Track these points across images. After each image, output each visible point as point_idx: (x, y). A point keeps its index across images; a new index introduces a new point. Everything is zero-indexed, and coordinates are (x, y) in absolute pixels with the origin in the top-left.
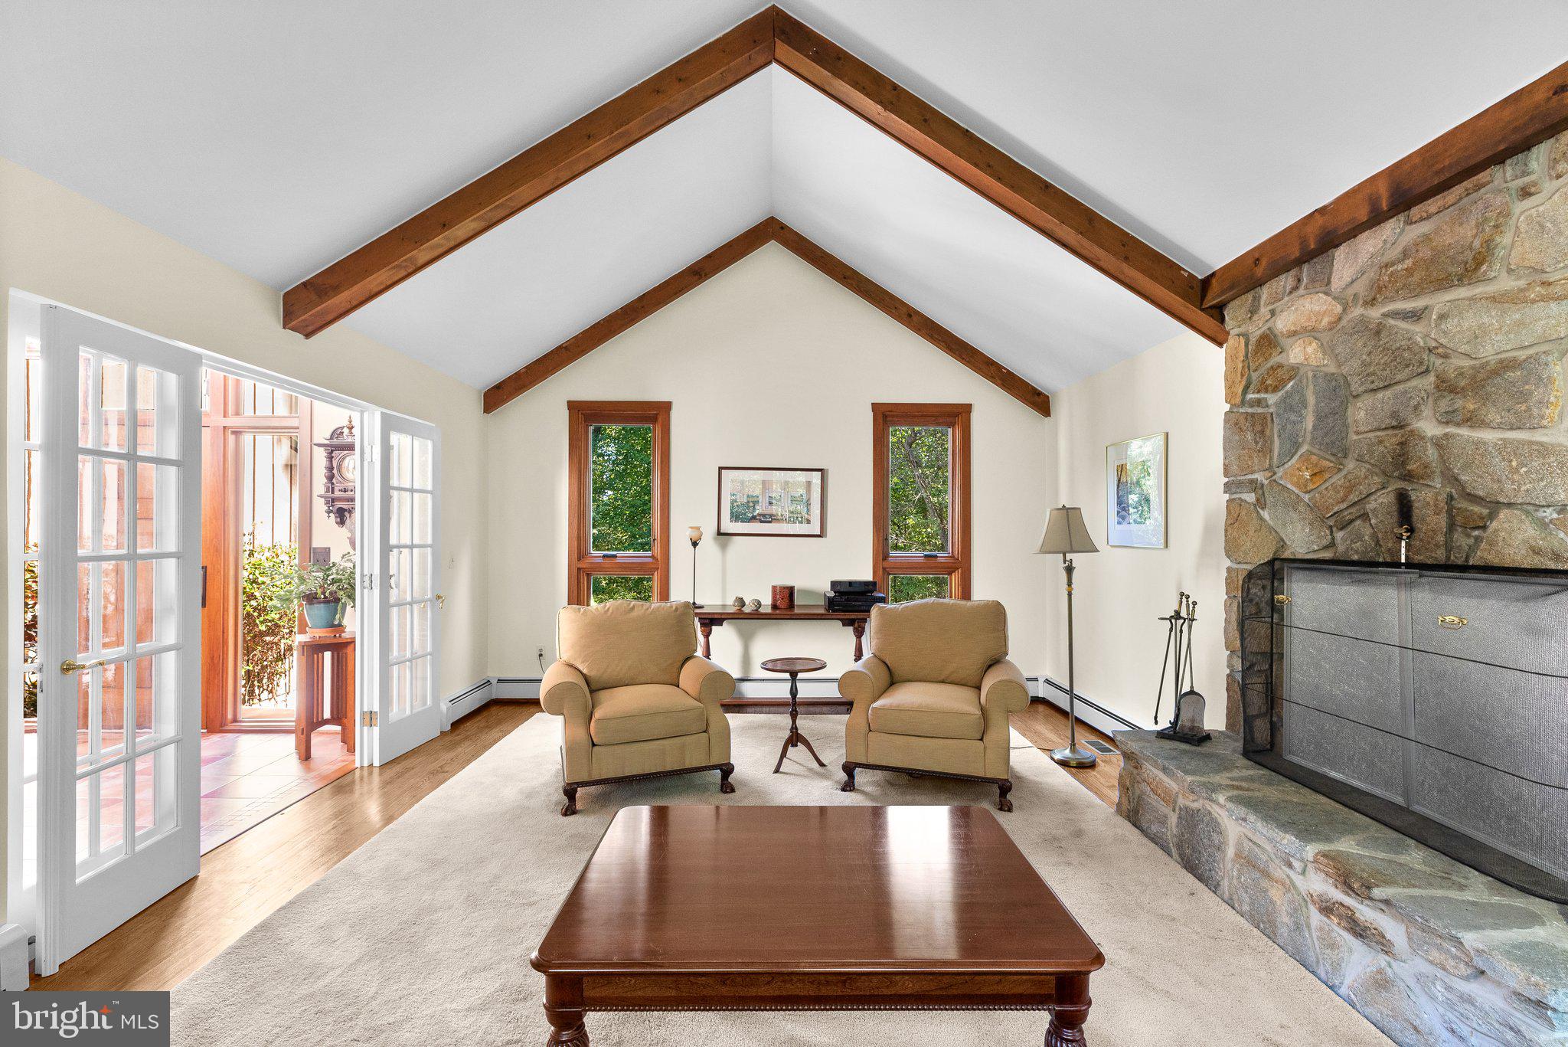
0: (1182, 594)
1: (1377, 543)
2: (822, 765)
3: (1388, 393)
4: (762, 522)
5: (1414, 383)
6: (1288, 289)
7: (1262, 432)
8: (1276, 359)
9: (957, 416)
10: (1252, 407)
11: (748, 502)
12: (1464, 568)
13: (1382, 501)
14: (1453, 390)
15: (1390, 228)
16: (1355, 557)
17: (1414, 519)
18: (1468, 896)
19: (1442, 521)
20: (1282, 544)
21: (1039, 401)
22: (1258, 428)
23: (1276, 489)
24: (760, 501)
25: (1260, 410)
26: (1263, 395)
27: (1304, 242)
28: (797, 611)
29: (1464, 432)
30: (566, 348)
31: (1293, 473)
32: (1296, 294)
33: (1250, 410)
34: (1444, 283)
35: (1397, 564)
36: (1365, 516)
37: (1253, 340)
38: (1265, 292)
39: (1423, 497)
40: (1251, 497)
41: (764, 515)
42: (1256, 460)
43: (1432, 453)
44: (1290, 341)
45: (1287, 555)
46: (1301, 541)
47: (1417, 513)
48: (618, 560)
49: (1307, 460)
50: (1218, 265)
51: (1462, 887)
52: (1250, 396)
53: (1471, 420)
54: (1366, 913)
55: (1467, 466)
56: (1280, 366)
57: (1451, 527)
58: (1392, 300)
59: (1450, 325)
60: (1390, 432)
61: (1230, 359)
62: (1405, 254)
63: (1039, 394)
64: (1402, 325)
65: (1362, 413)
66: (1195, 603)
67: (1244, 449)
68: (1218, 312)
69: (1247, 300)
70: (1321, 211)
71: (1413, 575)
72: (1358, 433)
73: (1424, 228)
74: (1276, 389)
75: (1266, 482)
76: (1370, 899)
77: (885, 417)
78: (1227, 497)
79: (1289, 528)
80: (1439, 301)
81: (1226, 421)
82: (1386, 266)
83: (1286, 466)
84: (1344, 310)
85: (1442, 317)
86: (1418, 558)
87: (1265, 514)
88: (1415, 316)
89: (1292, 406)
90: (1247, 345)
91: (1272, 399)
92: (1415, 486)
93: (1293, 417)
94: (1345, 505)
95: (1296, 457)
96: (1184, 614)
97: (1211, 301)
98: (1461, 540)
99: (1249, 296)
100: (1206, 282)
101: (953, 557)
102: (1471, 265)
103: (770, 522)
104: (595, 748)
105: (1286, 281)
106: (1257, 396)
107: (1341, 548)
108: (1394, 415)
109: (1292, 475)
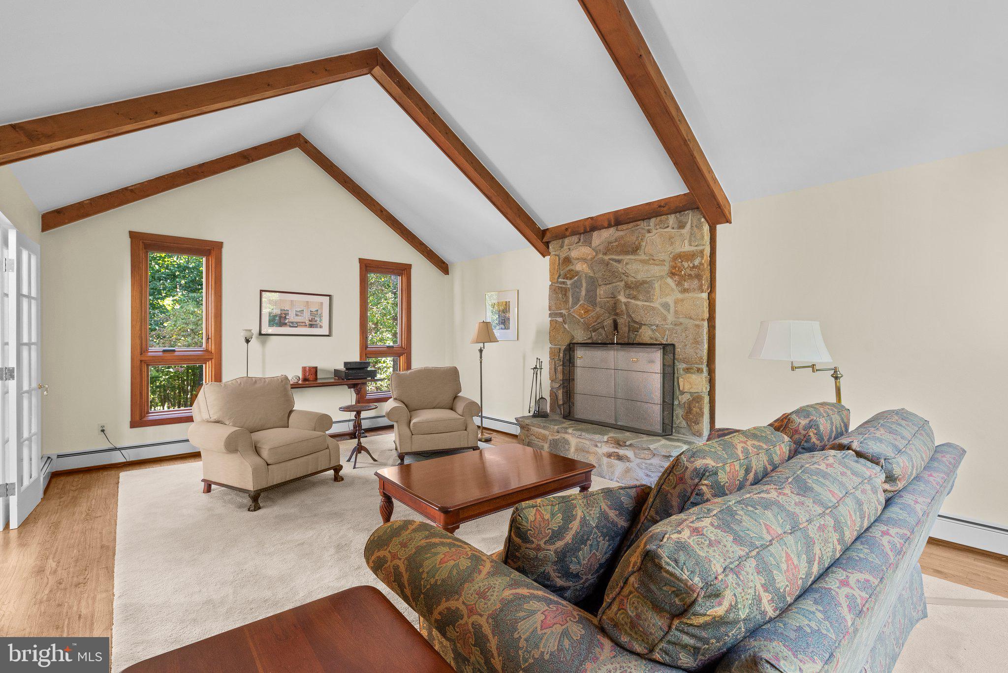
0: (537, 359)
1: (607, 337)
2: (375, 460)
3: (610, 286)
4: (290, 327)
5: (618, 283)
6: (576, 241)
7: (565, 295)
8: (571, 267)
9: (403, 270)
10: (561, 284)
11: (281, 314)
12: (633, 344)
13: (608, 322)
14: (630, 288)
15: (612, 230)
16: (600, 342)
17: (618, 328)
18: (644, 439)
19: (626, 329)
20: (573, 338)
21: (443, 267)
22: (563, 293)
23: (571, 317)
24: (290, 313)
25: (564, 286)
26: (565, 280)
27: (585, 227)
28: (319, 381)
29: (633, 301)
30: (132, 191)
31: (577, 311)
32: (578, 244)
33: (560, 285)
34: (627, 253)
35: (614, 344)
36: (603, 328)
37: (562, 259)
38: (567, 241)
39: (620, 321)
40: (560, 320)
41: (292, 323)
42: (563, 305)
43: (624, 307)
44: (576, 261)
45: (574, 342)
46: (580, 336)
47: (619, 327)
48: (176, 353)
49: (583, 307)
50: (550, 226)
51: (642, 438)
52: (560, 280)
53: (635, 298)
54: (622, 452)
55: (634, 312)
56: (572, 270)
57: (629, 331)
58: (612, 254)
59: (629, 267)
60: (611, 299)
61: (552, 264)
62: (616, 240)
63: (444, 263)
64: (615, 264)
65: (602, 292)
66: (542, 362)
67: (557, 300)
68: (547, 244)
69: (559, 242)
70: (592, 218)
71: (619, 346)
72: (601, 298)
73: (621, 233)
74: (571, 279)
75: (566, 314)
76: (626, 446)
77: (366, 266)
78: (550, 319)
79: (576, 331)
80: (626, 258)
81: (550, 289)
82: (611, 243)
83: (574, 308)
84: (596, 255)
85: (627, 264)
86: (620, 341)
87: (566, 326)
88: (619, 261)
89: (577, 286)
90: (559, 260)
91: (569, 282)
92: (619, 318)
93: (578, 290)
94: (595, 324)
95: (578, 305)
96: (538, 367)
97: (545, 239)
98: (632, 336)
99: (561, 241)
100: (544, 232)
101: (402, 347)
102: (635, 249)
103: (296, 327)
104: (269, 467)
105: (575, 239)
106: (563, 280)
107: (595, 339)
108: (612, 293)
109: (577, 312)
